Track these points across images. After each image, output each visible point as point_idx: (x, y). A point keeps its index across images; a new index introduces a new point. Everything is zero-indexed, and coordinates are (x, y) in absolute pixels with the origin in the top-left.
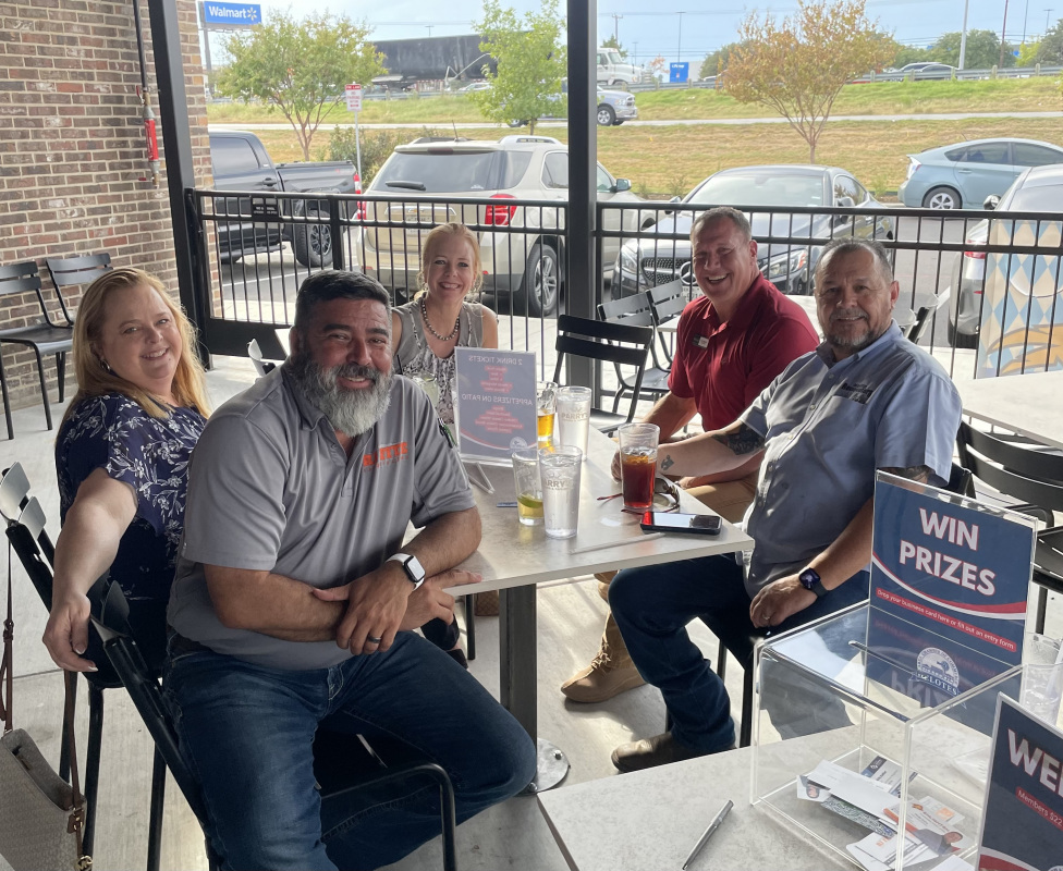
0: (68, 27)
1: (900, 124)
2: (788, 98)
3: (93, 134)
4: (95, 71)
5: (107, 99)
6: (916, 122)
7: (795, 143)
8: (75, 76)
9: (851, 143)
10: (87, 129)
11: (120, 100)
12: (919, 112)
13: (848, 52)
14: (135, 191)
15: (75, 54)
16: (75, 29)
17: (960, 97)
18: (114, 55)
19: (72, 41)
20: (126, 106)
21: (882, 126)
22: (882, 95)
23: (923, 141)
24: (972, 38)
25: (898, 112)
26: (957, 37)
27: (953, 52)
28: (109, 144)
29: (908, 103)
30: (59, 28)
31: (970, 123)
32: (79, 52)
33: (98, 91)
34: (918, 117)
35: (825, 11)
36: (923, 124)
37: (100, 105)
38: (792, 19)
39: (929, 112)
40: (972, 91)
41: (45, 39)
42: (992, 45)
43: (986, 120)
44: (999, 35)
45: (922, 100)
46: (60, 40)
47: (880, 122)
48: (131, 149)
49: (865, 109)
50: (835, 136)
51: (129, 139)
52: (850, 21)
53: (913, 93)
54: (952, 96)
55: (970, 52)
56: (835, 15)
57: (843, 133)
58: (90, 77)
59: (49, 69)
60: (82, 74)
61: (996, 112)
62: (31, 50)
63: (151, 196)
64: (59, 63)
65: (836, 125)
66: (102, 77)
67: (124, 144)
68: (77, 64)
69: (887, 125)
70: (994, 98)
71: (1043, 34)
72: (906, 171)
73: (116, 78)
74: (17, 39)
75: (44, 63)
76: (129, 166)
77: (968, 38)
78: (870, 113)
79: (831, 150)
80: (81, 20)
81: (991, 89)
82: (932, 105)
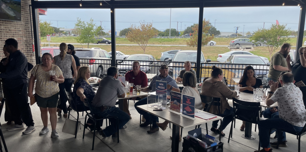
0: (20, 28)
1: (160, 47)
2: (139, 41)
3: (23, 47)
4: (23, 36)
5: (25, 41)
6: (162, 46)
7: (140, 49)
8: (20, 37)
9: (151, 50)
10: (22, 46)
11: (27, 41)
12: (162, 44)
13: (150, 33)
14: (29, 57)
15: (20, 33)
16: (21, 29)
17: (170, 41)
18: (26, 33)
19: (20, 31)
20: (28, 42)
21: (156, 47)
22: (156, 41)
23: (164, 50)
24: (172, 30)
25: (159, 44)
26: (169, 30)
27: (168, 32)
28: (25, 49)
29: (160, 42)
30: (18, 29)
31: (172, 47)
32: (21, 33)
33: (24, 39)
34: (163, 45)
35: (145, 26)
36: (164, 47)
37: (24, 42)
38: (139, 27)
39: (165, 44)
40: (172, 40)
41: (16, 31)
42: (175, 31)
43: (174, 46)
44: (176, 30)
45: (163, 42)
46: (18, 31)
47: (156, 46)
48: (29, 50)
49: (153, 43)
50: (148, 48)
51: (29, 48)
52: (150, 27)
53: (161, 40)
54: (168, 41)
55: (171, 33)
56: (147, 26)
57: (149, 48)
58: (23, 37)
59: (16, 36)
60: (21, 36)
61: (176, 45)
62: (14, 32)
63: (32, 58)
64: (18, 35)
65: (148, 46)
66: (25, 37)
67: (28, 49)
68: (21, 35)
69: (157, 47)
70: (176, 42)
71: (184, 30)
72: (161, 55)
73: (27, 37)
74: (12, 31)
75: (15, 35)
76: (28, 52)
77: (171, 30)
78: (154, 44)
79: (147, 51)
80: (22, 27)
81: (175, 40)
82: (165, 43)
